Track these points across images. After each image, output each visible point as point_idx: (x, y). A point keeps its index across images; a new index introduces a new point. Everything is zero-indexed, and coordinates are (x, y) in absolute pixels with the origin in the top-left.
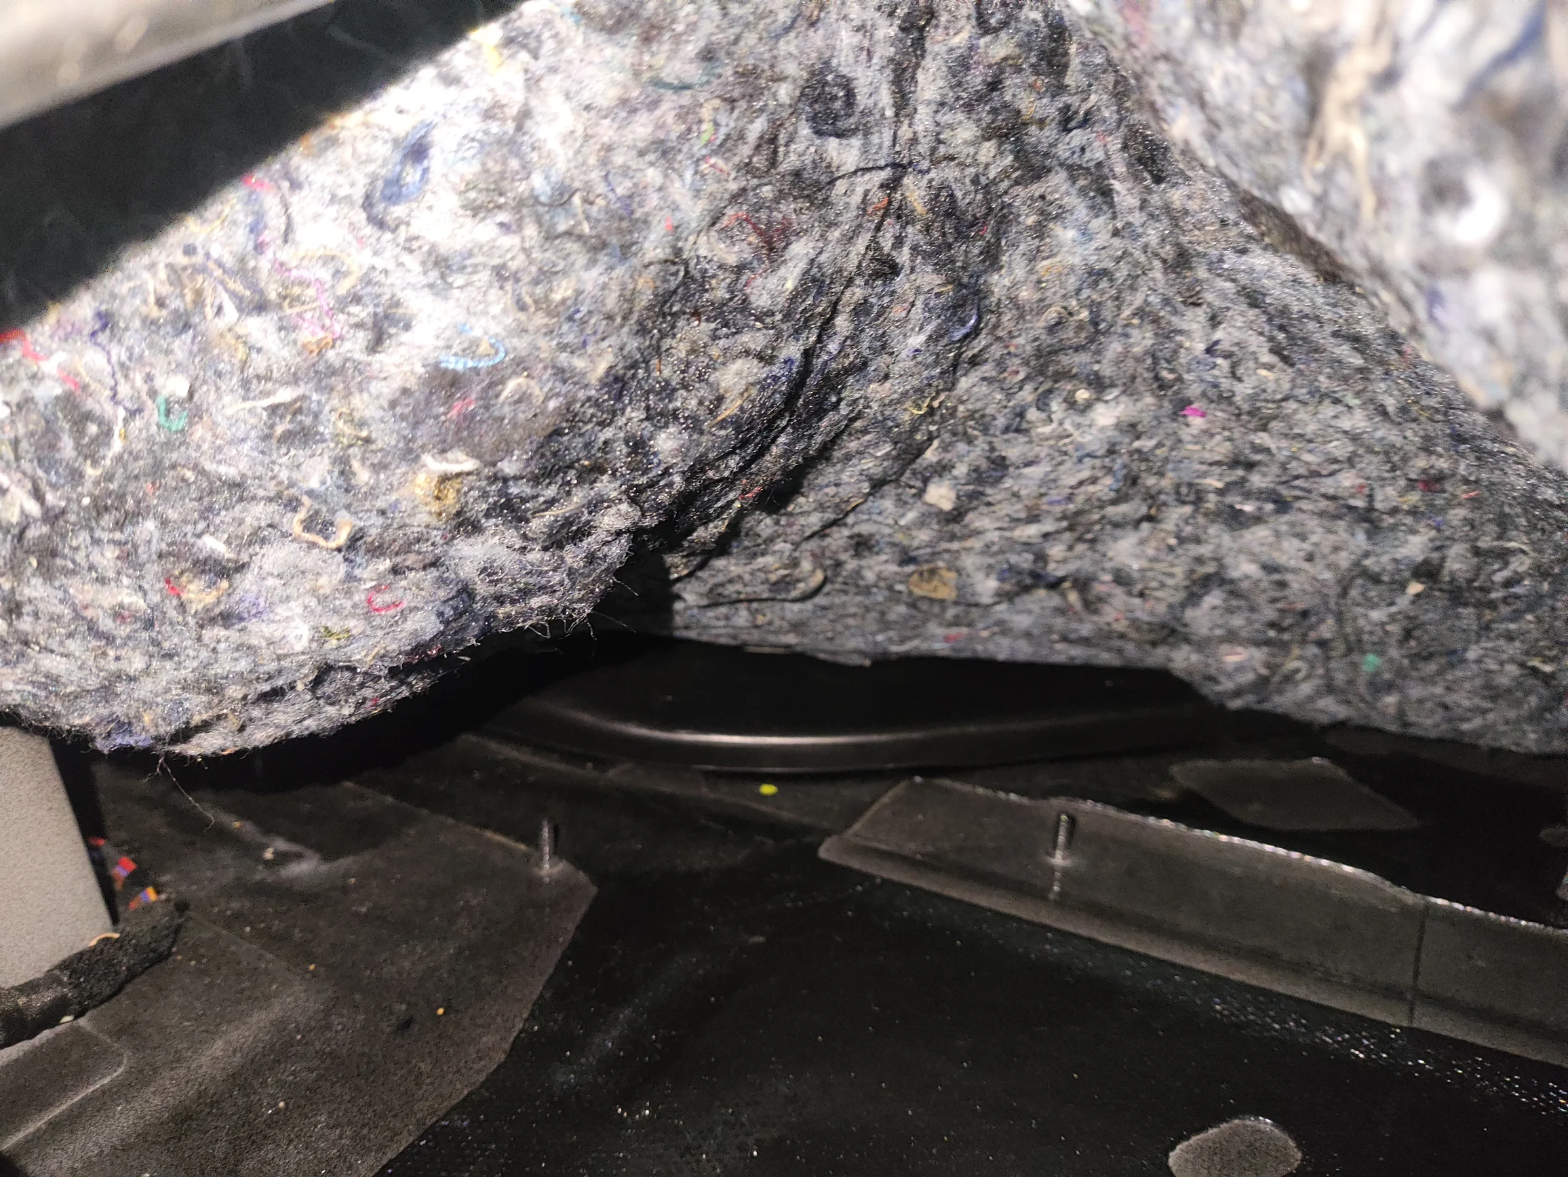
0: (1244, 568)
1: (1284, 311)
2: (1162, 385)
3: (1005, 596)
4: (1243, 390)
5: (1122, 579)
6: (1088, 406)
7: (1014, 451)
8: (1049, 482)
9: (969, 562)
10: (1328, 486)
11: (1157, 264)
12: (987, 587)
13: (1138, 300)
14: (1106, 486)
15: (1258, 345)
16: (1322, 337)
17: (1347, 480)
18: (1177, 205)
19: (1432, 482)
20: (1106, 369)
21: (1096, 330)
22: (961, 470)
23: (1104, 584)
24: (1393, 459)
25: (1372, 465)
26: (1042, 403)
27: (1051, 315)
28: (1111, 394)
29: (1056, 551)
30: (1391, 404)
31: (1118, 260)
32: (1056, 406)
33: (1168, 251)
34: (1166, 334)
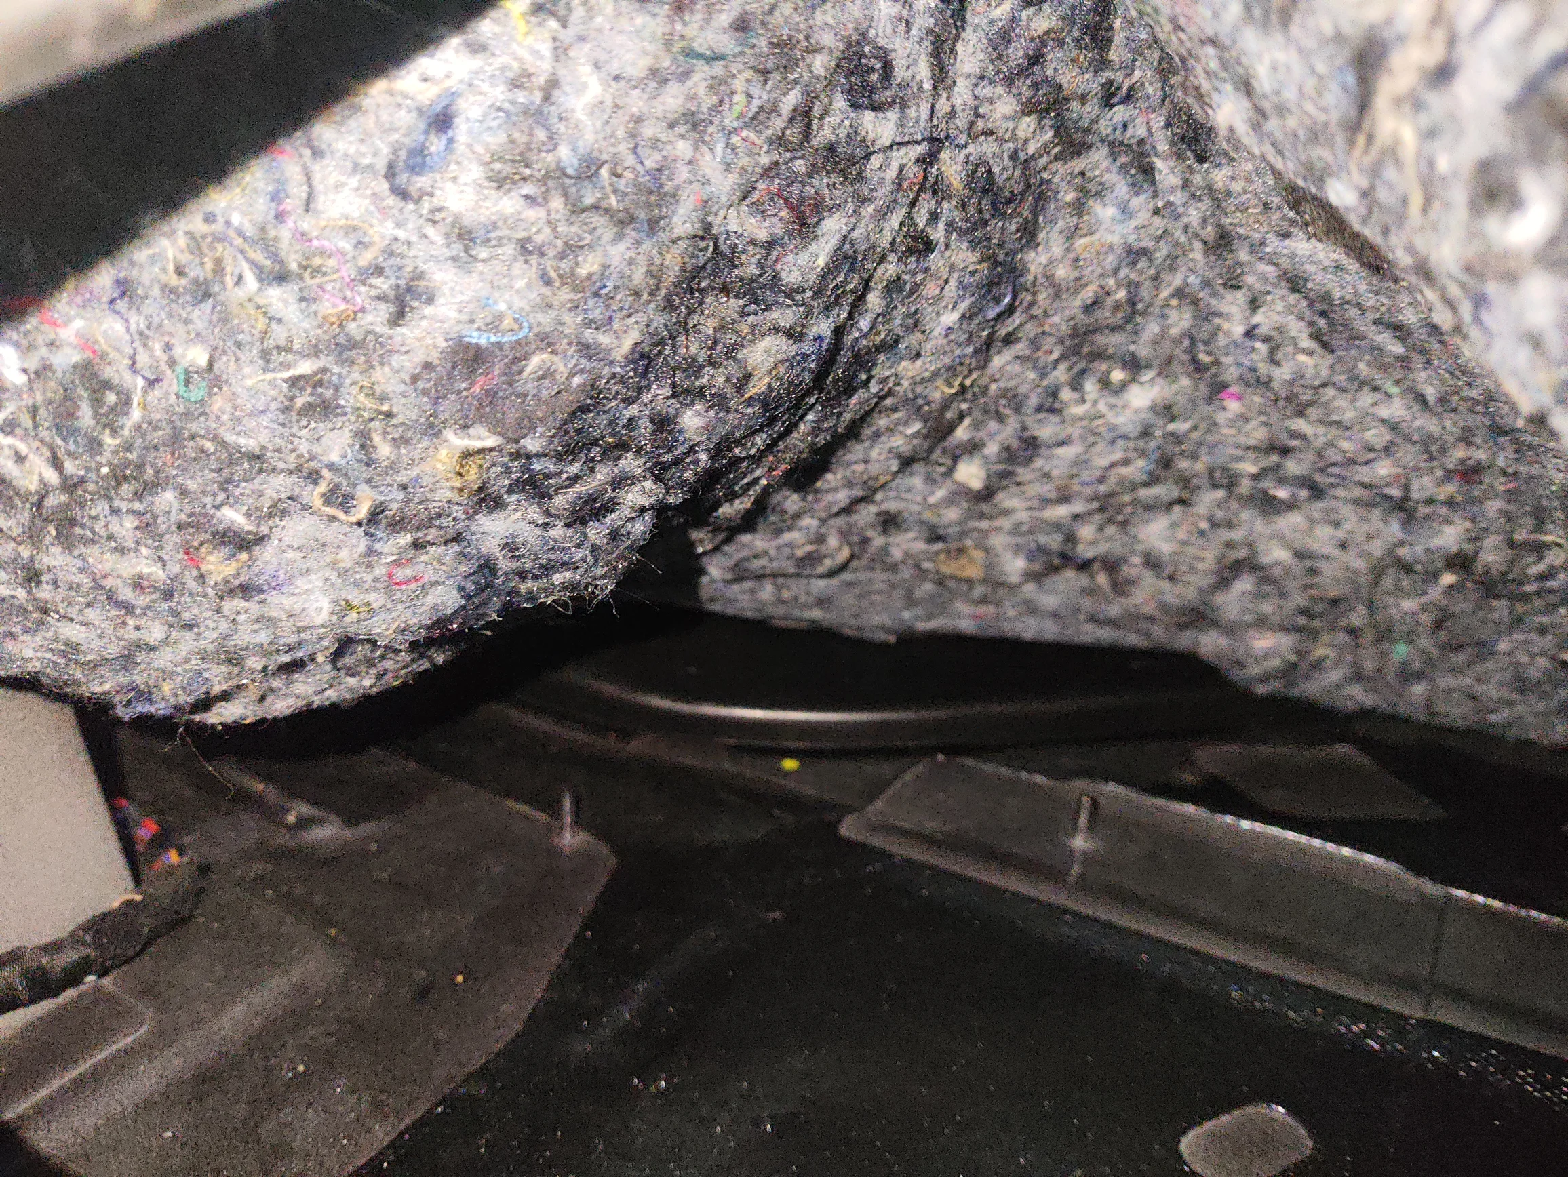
0: (1276, 555)
1: (1326, 297)
2: (1198, 368)
3: (1033, 576)
4: (1282, 374)
5: (1152, 562)
6: (1123, 387)
7: (1046, 431)
8: (1080, 463)
9: (998, 541)
10: (1364, 474)
11: (1198, 245)
12: (1015, 566)
13: (1178, 281)
14: (1138, 468)
15: (1299, 331)
16: (1363, 325)
17: (1383, 469)
18: (1220, 185)
19: (1470, 473)
20: (1142, 351)
21: (1133, 310)
22: (992, 449)
23: (1133, 567)
24: (1431, 448)
25: (1410, 455)
26: (1076, 385)
27: (1088, 294)
28: (1147, 376)
29: (1086, 532)
30: (1431, 393)
31: (1158, 239)
32: (1090, 387)
33: (1210, 232)
34: (1205, 315)
